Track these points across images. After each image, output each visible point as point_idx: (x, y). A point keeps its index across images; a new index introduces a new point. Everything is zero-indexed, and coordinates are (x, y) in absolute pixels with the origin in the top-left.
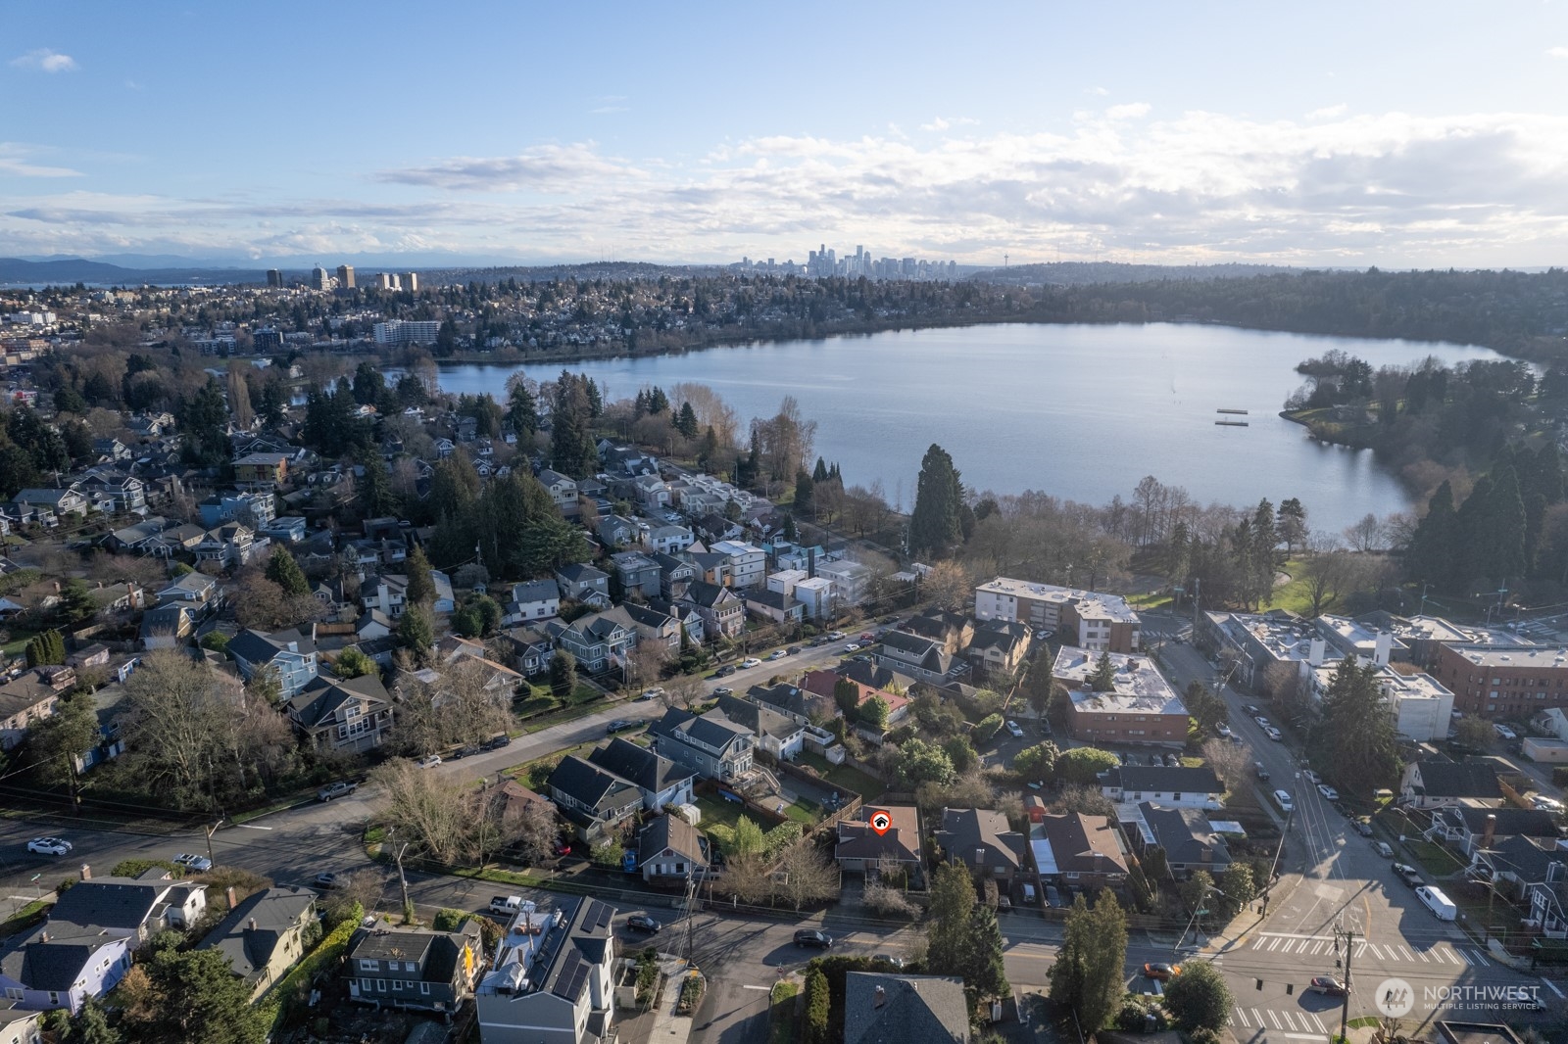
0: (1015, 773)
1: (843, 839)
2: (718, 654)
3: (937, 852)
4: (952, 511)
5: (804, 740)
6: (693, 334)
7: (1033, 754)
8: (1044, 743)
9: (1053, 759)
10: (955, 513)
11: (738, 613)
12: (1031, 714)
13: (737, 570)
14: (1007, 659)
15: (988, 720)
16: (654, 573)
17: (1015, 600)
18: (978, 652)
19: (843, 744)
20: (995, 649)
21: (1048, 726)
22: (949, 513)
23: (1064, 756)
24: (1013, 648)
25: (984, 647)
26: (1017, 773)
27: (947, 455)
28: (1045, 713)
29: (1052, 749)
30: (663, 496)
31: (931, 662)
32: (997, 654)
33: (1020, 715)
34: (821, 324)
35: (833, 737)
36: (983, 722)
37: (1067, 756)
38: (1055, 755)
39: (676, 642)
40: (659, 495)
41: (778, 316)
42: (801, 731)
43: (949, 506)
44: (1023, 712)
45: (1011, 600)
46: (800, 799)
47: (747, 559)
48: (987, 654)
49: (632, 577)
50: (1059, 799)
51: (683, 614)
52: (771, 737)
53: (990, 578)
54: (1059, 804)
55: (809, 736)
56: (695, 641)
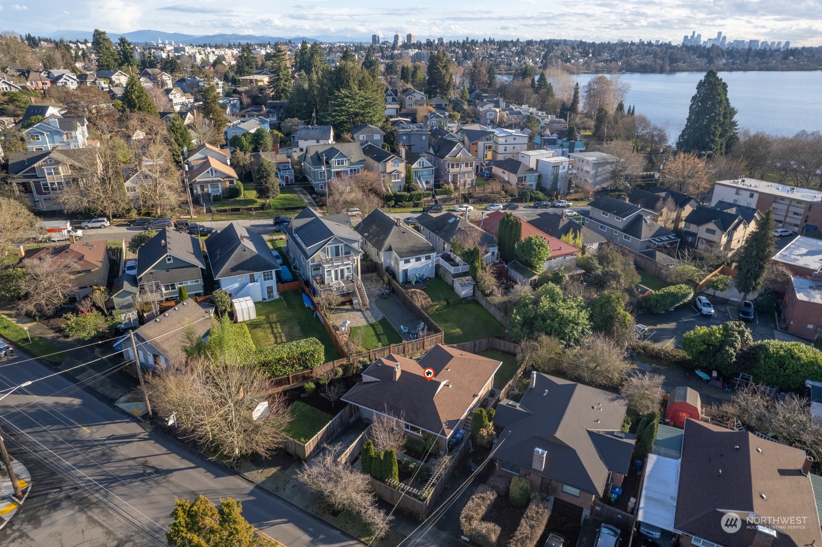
0: (682, 354)
1: (366, 378)
2: (437, 197)
3: (484, 432)
4: (718, 133)
5: (438, 267)
6: (586, 65)
7: (711, 334)
8: (731, 324)
9: (738, 345)
10: (721, 136)
11: (470, 169)
12: (734, 295)
13: (501, 149)
14: (724, 240)
15: (672, 289)
16: (424, 138)
17: (756, 196)
18: (693, 228)
19: (474, 278)
20: (712, 226)
21: (751, 310)
22: (714, 134)
23: (760, 347)
24: (735, 228)
25: (699, 223)
26: (685, 354)
27: (724, 84)
28: (752, 296)
29: (742, 333)
30: (490, 115)
31: (634, 228)
32: (713, 232)
33: (718, 294)
34: (674, 65)
35: (467, 268)
36: (666, 290)
37: (763, 348)
38: (744, 342)
39: (400, 181)
40: (488, 113)
41: (648, 61)
42: (434, 255)
43: (716, 128)
44: (722, 290)
45: (752, 196)
46: (383, 322)
47: (510, 140)
48: (701, 231)
49: (404, 138)
50: (729, 401)
51: (411, 158)
52: (395, 254)
53: (735, 177)
54: (729, 409)
55: (443, 262)
56: (422, 185)
